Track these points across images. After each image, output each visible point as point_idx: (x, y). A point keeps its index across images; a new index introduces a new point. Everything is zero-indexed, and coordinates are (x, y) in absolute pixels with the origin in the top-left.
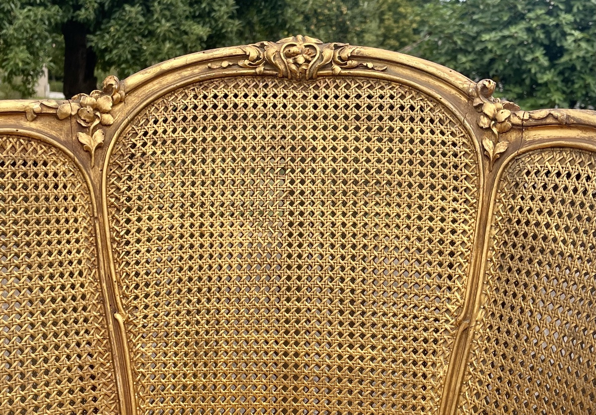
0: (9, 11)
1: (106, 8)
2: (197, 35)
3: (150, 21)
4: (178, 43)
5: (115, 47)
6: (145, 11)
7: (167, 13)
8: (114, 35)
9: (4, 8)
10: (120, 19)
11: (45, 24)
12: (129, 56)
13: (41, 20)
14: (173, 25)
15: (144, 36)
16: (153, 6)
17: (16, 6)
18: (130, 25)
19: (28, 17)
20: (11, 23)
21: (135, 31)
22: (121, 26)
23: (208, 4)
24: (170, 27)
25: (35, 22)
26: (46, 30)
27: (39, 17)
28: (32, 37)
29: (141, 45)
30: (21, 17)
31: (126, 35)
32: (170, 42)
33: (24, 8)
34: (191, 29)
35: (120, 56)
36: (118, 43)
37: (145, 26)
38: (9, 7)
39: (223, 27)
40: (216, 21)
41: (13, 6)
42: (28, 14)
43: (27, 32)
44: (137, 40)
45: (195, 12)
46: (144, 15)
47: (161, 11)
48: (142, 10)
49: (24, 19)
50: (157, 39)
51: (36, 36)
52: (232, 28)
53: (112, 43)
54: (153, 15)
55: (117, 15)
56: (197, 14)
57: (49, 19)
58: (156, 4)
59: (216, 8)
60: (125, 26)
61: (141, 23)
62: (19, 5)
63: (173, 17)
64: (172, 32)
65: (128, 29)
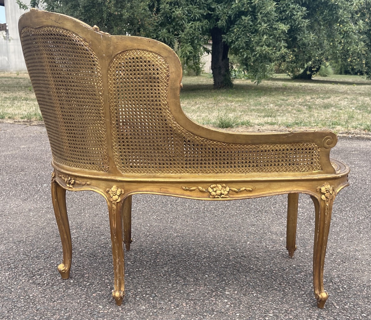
0: (182, 25)
1: (232, 19)
2: (282, 30)
3: (256, 24)
4: (271, 35)
5: (237, 40)
6: (253, 18)
7: (265, 19)
8: (236, 34)
9: (179, 23)
10: (239, 24)
11: (200, 30)
12: (244, 45)
13: (198, 28)
14: (268, 25)
15: (252, 33)
16: (257, 15)
17: (185, 22)
18: (245, 27)
19: (191, 27)
20: (183, 31)
21: (247, 30)
22: (240, 28)
23: (290, 11)
24: (266, 26)
25: (195, 30)
26: (200, 34)
27: (197, 27)
28: (193, 38)
29: (251, 38)
30: (188, 28)
31: (243, 33)
32: (266, 35)
33: (190, 23)
34: (279, 27)
35: (239, 45)
36: (238, 38)
37: (253, 27)
38: (182, 23)
39: (298, 24)
40: (295, 21)
41: (184, 22)
42: (191, 26)
43: (191, 36)
44: (248, 35)
45: (282, 17)
46: (252, 21)
47: (262, 17)
48: (252, 18)
49: (189, 28)
50: (259, 34)
51: (195, 38)
52: (304, 24)
53: (235, 38)
54: (257, 21)
55: (238, 22)
56: (284, 18)
57: (202, 27)
58: (259, 14)
59: (295, 13)
60: (242, 28)
61: (251, 26)
62: (187, 20)
63: (269, 21)
64: (268, 29)
65: (244, 30)
